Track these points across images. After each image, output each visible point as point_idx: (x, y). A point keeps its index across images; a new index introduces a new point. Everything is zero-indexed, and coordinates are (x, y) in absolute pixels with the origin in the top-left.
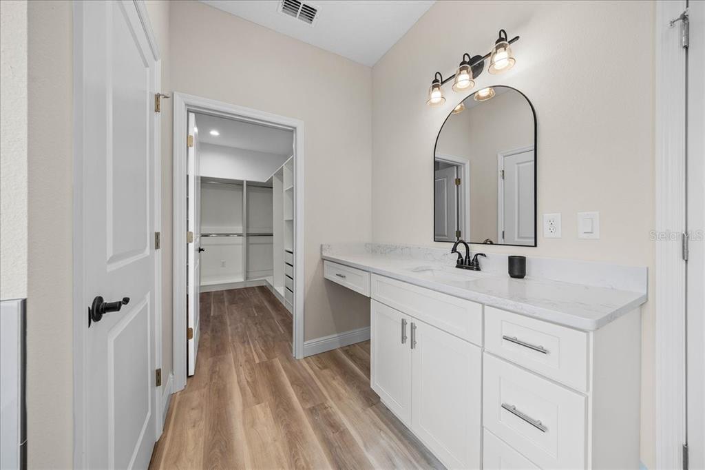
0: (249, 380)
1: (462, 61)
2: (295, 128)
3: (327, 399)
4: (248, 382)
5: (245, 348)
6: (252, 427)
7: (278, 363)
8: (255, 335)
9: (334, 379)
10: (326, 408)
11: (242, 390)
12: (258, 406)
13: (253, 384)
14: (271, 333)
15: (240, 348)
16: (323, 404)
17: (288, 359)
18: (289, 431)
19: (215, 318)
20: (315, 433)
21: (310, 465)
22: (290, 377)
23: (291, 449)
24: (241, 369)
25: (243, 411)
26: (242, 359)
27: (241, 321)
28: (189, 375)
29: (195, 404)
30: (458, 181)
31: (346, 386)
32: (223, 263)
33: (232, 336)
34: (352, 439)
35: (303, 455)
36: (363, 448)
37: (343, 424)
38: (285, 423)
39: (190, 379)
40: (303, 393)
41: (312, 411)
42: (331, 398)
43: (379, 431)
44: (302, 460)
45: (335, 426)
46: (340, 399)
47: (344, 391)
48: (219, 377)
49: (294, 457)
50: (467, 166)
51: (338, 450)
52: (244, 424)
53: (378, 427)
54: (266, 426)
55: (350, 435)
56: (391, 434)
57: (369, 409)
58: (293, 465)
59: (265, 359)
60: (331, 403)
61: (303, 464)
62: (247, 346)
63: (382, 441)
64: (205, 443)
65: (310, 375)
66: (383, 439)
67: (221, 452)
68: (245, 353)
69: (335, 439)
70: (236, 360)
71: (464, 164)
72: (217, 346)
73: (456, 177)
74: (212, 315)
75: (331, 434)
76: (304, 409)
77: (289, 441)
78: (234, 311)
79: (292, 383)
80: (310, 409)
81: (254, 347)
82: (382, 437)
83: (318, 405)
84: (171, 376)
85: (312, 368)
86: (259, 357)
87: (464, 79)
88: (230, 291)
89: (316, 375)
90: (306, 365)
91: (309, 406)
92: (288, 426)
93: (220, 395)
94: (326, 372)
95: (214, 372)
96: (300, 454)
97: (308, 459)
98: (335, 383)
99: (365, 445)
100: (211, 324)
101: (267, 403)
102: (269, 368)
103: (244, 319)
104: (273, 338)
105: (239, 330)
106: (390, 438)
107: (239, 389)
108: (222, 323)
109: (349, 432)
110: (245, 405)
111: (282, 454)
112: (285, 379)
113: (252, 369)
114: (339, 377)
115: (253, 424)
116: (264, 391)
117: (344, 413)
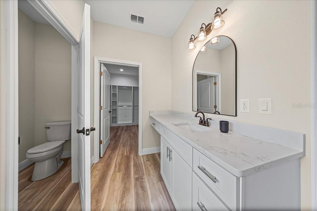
0: (120, 162)
1: (201, 27)
2: (139, 66)
3: (144, 175)
4: (119, 162)
5: (123, 149)
6: (113, 181)
7: (132, 156)
8: (129, 144)
9: (150, 166)
10: (143, 179)
11: (116, 165)
12: (118, 173)
13: (120, 164)
14: (134, 144)
15: (122, 148)
16: (142, 177)
17: (136, 155)
18: (125, 186)
19: (118, 136)
20: (134, 189)
21: (127, 204)
22: (134, 163)
23: (122, 195)
24: (119, 157)
25: (113, 174)
26: (120, 153)
27: (126, 138)
28: (101, 157)
29: (98, 168)
30: (215, 83)
31: (154, 170)
32: (126, 116)
33: (121, 143)
34: (148, 195)
35: (126, 198)
36: (150, 201)
37: (147, 187)
38: (125, 182)
39: (101, 159)
40: (136, 170)
41: (137, 179)
42: (146, 175)
43: (160, 194)
44: (125, 200)
45: (143, 188)
46: (149, 175)
47: (152, 172)
48: (110, 159)
49: (122, 198)
50: (220, 76)
51: (140, 199)
52: (111, 180)
53: (160, 192)
54: (118, 182)
55: (148, 193)
56: (165, 197)
57: (159, 182)
58: (121, 202)
59: (128, 154)
60: (145, 177)
61: (125, 202)
62: (124, 148)
63: (160, 199)
64: (95, 185)
65: (142, 163)
66: (161, 198)
67: (99, 190)
68: (123, 150)
69: (141, 194)
70: (118, 153)
71: (218, 76)
72: (115, 147)
73: (214, 82)
74: (118, 135)
75: (140, 191)
76: (134, 177)
77: (123, 191)
78: (126, 134)
79: (134, 166)
80: (136, 178)
81: (127, 148)
82: (160, 197)
83: (140, 177)
84: (93, 157)
85: (143, 160)
86: (127, 153)
87: (202, 35)
88: (127, 126)
89: (144, 164)
90: (142, 159)
91: (136, 176)
92: (125, 184)
93: (108, 166)
94: (149, 163)
95: (109, 157)
96: (125, 198)
97: (127, 201)
98: (150, 168)
99: (152, 200)
100: (116, 138)
101: (122, 173)
102: (128, 158)
103: (127, 137)
104: (134, 146)
105: (124, 141)
106: (164, 199)
107: (115, 165)
108: (120, 138)
109: (147, 191)
110: (114, 172)
111: (119, 196)
112: (132, 164)
113: (122, 157)
114: (152, 166)
115: (114, 180)
116: (123, 167)
117: (149, 183)
